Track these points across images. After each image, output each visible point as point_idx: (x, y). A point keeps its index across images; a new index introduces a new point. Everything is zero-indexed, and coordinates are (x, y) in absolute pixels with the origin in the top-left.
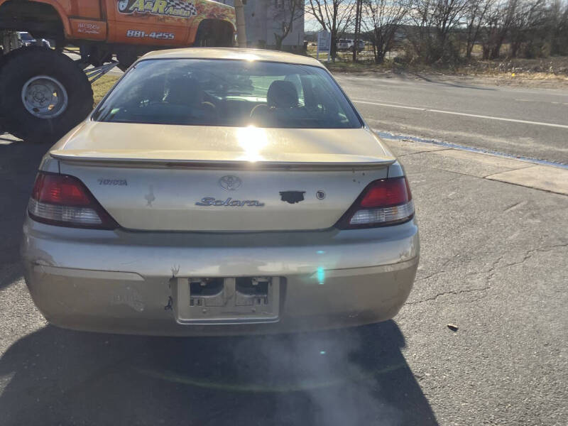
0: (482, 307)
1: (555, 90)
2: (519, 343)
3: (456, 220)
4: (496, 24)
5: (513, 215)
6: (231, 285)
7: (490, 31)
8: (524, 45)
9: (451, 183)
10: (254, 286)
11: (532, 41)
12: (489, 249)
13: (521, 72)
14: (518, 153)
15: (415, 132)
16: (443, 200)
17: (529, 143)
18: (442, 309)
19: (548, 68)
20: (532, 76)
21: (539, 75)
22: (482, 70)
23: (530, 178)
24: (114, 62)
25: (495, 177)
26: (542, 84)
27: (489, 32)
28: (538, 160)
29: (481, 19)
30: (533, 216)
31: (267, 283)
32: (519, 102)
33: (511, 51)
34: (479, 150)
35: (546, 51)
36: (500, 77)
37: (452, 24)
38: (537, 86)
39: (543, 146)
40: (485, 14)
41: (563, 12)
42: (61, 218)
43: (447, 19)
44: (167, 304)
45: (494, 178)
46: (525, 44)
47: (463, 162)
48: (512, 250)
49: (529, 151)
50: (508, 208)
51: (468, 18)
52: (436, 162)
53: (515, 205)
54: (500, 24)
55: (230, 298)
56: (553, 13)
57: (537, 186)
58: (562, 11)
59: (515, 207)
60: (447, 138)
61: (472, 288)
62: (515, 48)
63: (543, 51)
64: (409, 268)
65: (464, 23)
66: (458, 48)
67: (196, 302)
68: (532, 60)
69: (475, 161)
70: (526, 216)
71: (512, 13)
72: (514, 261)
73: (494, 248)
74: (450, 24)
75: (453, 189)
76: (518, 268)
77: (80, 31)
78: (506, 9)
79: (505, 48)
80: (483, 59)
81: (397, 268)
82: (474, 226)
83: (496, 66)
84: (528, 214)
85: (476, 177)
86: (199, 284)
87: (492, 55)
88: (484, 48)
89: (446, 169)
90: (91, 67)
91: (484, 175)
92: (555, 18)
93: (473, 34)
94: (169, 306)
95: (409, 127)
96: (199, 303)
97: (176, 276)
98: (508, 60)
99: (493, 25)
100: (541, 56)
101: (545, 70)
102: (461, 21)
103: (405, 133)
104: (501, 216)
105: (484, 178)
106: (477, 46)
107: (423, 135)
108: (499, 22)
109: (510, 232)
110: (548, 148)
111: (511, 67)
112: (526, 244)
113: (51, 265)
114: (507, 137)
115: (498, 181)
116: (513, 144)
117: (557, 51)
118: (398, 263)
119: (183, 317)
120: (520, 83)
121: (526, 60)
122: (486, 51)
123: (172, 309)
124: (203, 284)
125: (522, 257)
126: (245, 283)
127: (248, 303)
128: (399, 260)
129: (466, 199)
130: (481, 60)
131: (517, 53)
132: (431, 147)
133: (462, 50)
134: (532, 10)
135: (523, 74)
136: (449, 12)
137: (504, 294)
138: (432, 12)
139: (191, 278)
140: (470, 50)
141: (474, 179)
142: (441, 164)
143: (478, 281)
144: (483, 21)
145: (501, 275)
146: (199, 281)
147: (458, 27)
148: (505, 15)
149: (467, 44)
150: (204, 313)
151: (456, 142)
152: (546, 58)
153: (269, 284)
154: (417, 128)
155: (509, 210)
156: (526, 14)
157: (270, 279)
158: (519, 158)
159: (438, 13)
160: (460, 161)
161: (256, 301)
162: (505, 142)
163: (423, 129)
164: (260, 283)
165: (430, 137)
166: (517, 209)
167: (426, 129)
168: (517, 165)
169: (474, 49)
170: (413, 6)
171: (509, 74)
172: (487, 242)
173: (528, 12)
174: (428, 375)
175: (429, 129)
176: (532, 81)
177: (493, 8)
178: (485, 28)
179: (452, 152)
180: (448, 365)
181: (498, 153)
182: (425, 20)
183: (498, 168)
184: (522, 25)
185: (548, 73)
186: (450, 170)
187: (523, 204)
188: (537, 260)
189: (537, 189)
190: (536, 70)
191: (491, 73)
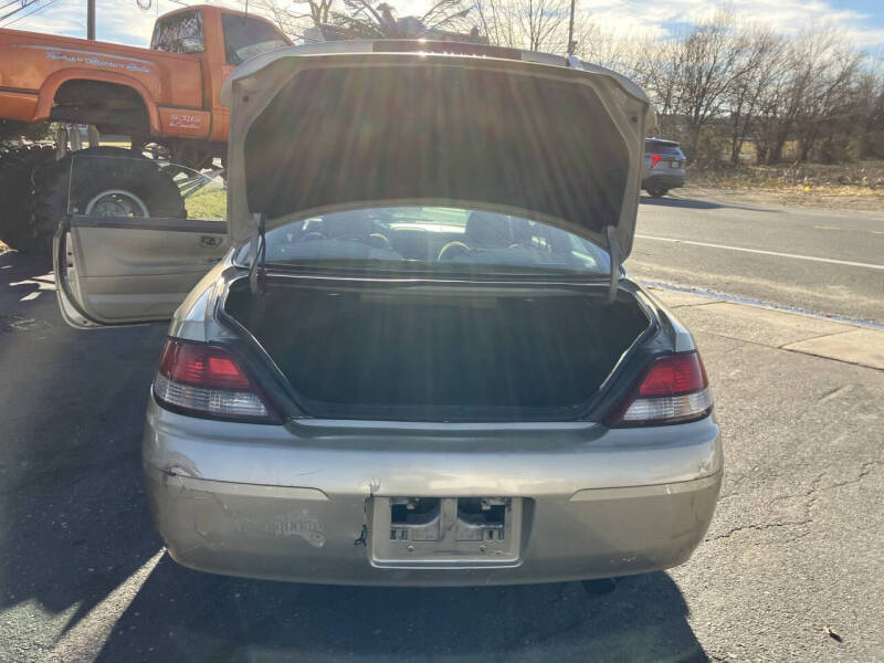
0: (804, 551)
1: (871, 213)
2: (867, 607)
3: (747, 413)
4: (775, 113)
5: (834, 407)
6: (450, 509)
7: (765, 123)
8: (819, 144)
9: (731, 355)
10: (484, 511)
11: (831, 138)
12: (803, 460)
13: (818, 184)
14: (827, 309)
15: (664, 275)
16: (723, 382)
17: (842, 295)
18: (742, 552)
19: (860, 179)
20: (836, 190)
21: (846, 190)
22: (758, 181)
23: (850, 350)
24: (215, 168)
25: (796, 346)
26: (852, 204)
27: (764, 125)
28: (859, 321)
29: (752, 105)
30: (864, 409)
31: (504, 507)
32: (820, 230)
33: (801, 150)
34: (764, 304)
35: (854, 153)
36: (786, 191)
37: (709, 113)
38: (845, 206)
39: (865, 298)
40: (758, 98)
41: (878, 95)
42: (207, 406)
43: (701, 104)
44: (358, 536)
45: (796, 348)
46: (821, 142)
47: (744, 324)
48: (840, 463)
49: (843, 307)
50: (823, 396)
51: (733, 104)
52: (704, 322)
53: (835, 391)
54: (781, 112)
55: (449, 529)
56: (862, 96)
57: (864, 361)
58: (876, 93)
59: (834, 395)
60: (715, 286)
61: (784, 521)
62: (805, 148)
63: (850, 153)
64: (710, 488)
65: (727, 111)
66: (717, 148)
67: (399, 534)
68: (834, 167)
69: (763, 322)
70: (853, 409)
71: (799, 97)
72: (844, 480)
73: (811, 458)
74: (706, 111)
75: (736, 365)
76: (853, 490)
77: (172, 125)
78: (789, 91)
79: (791, 147)
80: (758, 164)
81: (695, 486)
82: (775, 423)
83: (779, 174)
84: (856, 406)
85: (768, 346)
86: (405, 506)
87: (771, 158)
88: (758, 148)
89: (721, 334)
90: (182, 176)
91: (780, 343)
92: (865, 103)
93: (741, 126)
94: (362, 540)
95: (656, 267)
96: (404, 535)
97: (376, 493)
98: (797, 167)
99: (770, 114)
100: (847, 160)
101: (855, 181)
102: (722, 107)
103: (650, 276)
104: (815, 409)
105: (780, 348)
106: (747, 144)
107: (678, 280)
108: (779, 109)
109: (832, 433)
110: (873, 302)
111: (802, 177)
112: (860, 452)
113: (193, 477)
114: (808, 285)
115: (802, 353)
116: (818, 295)
117: (870, 152)
118: (696, 479)
119: (380, 557)
120: (818, 201)
121: (824, 166)
122: (761, 153)
123: (365, 544)
124: (411, 507)
125: (857, 472)
126: (470, 507)
127: (475, 538)
128: (697, 475)
129: (757, 381)
130: (754, 165)
131: (809, 154)
132: (690, 299)
133: (725, 151)
134: (830, 91)
135: (821, 188)
136: (703, 96)
137: (835, 530)
138: (678, 94)
139: (393, 498)
140: (737, 151)
141: (766, 349)
142: (712, 325)
143: (793, 510)
144: (756, 107)
145: (826, 501)
146: (405, 502)
147: (717, 116)
148: (790, 100)
149: (732, 141)
150: (411, 550)
151: (730, 292)
152: (852, 162)
153: (506, 509)
154: (666, 269)
155: (825, 399)
156: (821, 98)
157: (508, 500)
158: (829, 317)
159: (687, 95)
160: (740, 322)
161: (486, 534)
162: (805, 291)
163: (678, 271)
164: (492, 506)
165: (688, 282)
166: (838, 398)
167: (681, 271)
168: (827, 329)
169: (743, 149)
170: (650, 86)
171: (800, 187)
172: (799, 447)
173: (824, 95)
174: (734, 656)
175: (686, 271)
176: (837, 199)
177: (771, 89)
178: (758, 118)
179: (725, 307)
180: (762, 641)
181: (796, 309)
182: (668, 105)
183: (800, 332)
184: (815, 113)
185: (860, 186)
186: (726, 335)
187: (846, 389)
188: (880, 478)
189: (866, 367)
190: (841, 182)
191: (773, 186)
